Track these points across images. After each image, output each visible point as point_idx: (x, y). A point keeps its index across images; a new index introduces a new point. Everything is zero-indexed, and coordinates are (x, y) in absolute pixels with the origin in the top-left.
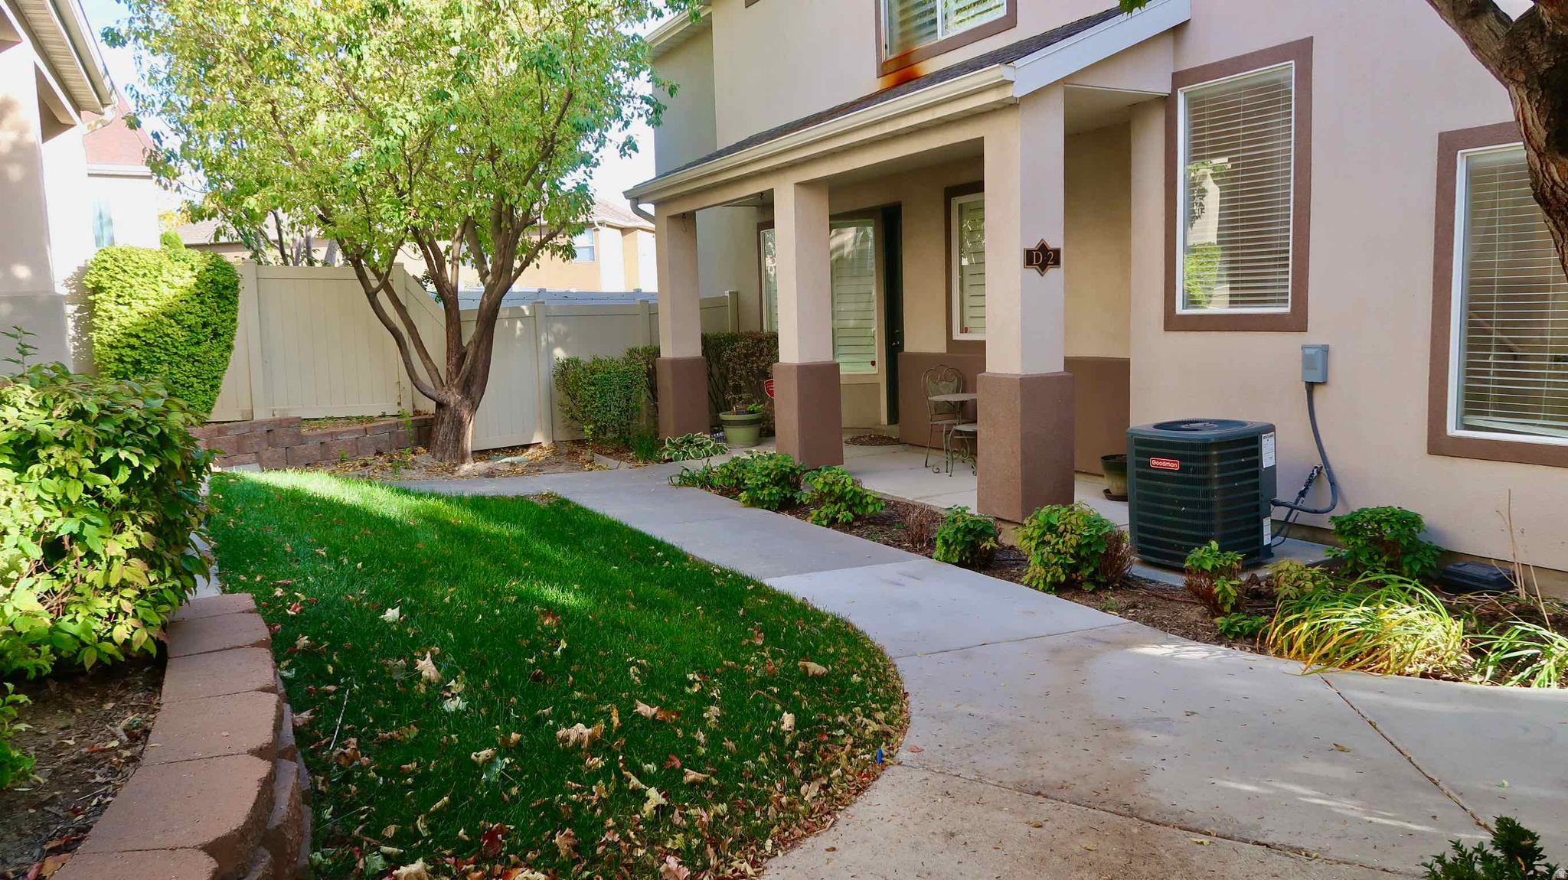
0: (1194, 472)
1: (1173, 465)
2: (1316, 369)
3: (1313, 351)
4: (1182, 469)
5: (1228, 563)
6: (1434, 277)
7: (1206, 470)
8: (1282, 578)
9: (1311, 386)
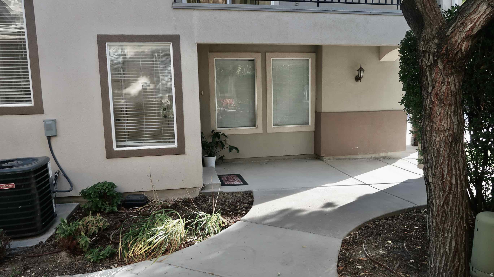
0: (24, 187)
1: (11, 186)
2: (52, 130)
3: (50, 122)
4: (17, 187)
5: (77, 227)
6: (101, 91)
7: (29, 185)
8: (90, 225)
9: (49, 138)
